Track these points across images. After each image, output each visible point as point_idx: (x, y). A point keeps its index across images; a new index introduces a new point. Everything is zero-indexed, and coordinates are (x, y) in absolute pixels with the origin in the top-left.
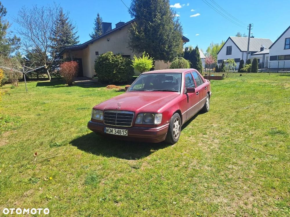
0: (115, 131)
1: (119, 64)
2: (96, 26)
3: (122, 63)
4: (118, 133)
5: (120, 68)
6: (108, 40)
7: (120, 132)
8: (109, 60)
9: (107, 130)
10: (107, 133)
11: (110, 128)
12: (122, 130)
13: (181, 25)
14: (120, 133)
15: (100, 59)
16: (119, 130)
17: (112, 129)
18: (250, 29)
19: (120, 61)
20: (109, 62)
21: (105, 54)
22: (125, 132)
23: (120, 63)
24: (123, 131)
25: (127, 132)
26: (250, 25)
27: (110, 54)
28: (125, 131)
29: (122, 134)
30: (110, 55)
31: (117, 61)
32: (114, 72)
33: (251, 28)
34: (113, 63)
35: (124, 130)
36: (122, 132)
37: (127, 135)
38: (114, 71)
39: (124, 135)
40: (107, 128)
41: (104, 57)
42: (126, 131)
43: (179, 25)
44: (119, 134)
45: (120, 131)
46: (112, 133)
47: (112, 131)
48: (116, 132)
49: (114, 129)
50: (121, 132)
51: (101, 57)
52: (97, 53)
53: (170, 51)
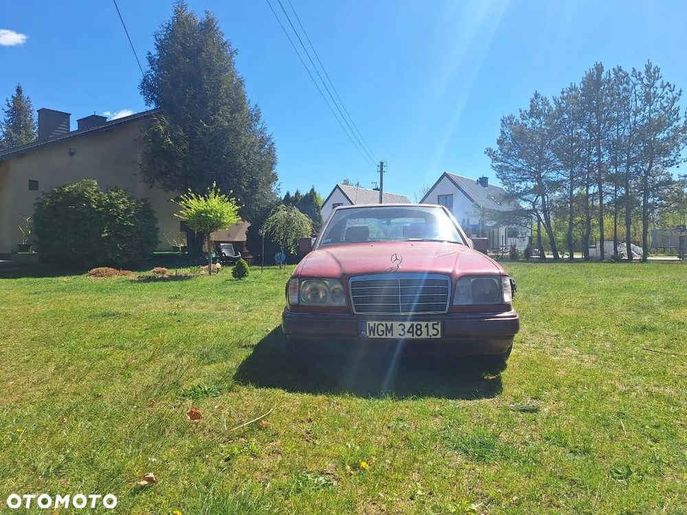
0: (402, 327)
1: (119, 214)
2: (8, 118)
3: (127, 211)
4: (412, 332)
5: (120, 225)
6: (72, 154)
7: (417, 329)
8: (88, 201)
9: (372, 330)
10: (372, 336)
11: (384, 323)
12: (424, 324)
13: (273, 141)
14: (419, 332)
15: (57, 198)
16: (415, 323)
17: (389, 324)
18: (382, 172)
19: (122, 206)
20: (89, 207)
21: (74, 186)
22: (434, 328)
23: (122, 211)
24: (427, 326)
25: (439, 327)
26: (382, 163)
27: (90, 185)
28: (433, 325)
29: (424, 336)
30: (89, 189)
31: (112, 205)
32: (103, 235)
33: (384, 169)
34: (100, 209)
35: (430, 324)
36: (424, 330)
37: (439, 336)
38: (104, 233)
39: (429, 337)
40: (372, 324)
41: (69, 192)
42: (437, 324)
43: (269, 139)
44: (415, 336)
45: (419, 327)
46: (389, 336)
47: (391, 330)
48: (406, 330)
49: (396, 324)
50: (420, 329)
51: (60, 194)
52: (33, 185)
53: (255, 192)
